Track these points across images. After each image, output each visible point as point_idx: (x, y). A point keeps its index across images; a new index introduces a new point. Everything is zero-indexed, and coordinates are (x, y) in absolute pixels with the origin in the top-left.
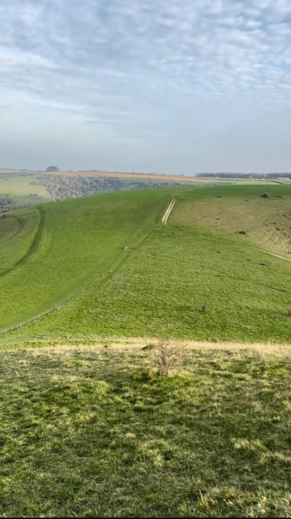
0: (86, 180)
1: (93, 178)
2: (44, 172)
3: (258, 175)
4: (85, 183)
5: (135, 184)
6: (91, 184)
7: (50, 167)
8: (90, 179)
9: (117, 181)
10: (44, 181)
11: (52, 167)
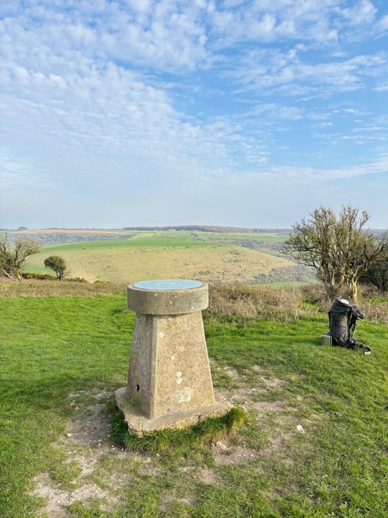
0: (44, 236)
1: (48, 234)
2: (16, 231)
3: (159, 228)
4: (42, 238)
5: (76, 237)
6: (47, 238)
7: (20, 228)
8: (46, 235)
9: (65, 236)
10: (13, 238)
11: (22, 227)
